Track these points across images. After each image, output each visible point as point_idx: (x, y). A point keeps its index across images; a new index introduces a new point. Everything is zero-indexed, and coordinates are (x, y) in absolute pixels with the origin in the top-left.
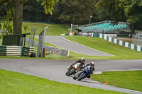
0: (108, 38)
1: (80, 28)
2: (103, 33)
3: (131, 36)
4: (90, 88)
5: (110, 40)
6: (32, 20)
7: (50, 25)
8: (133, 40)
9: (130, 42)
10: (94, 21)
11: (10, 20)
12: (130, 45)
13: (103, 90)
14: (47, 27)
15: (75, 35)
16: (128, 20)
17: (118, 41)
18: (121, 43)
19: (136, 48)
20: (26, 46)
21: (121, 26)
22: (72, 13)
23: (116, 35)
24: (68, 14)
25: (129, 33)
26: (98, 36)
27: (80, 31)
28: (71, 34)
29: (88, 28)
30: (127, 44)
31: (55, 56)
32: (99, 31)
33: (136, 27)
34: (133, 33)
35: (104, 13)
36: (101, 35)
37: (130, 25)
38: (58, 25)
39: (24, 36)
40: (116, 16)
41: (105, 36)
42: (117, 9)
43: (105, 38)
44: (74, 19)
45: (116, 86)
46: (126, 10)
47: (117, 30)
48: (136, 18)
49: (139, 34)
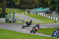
0: (41, 14)
1: (30, 10)
3: (51, 14)
6: (10, 7)
7: (17, 9)
9: (50, 16)
10: (36, 7)
11: (1, 7)
12: (50, 17)
14: (16, 10)
15: (28, 13)
17: (46, 16)
18: (47, 16)
20: (8, 18)
22: (27, 4)
23: (45, 13)
24: (25, 5)
25: (50, 12)
26: (37, 14)
27: (30, 12)
28: (26, 13)
29: (33, 10)
30: (49, 17)
31: (20, 22)
32: (37, 11)
33: (53, 10)
34: (52, 12)
35: (40, 4)
37: (51, 9)
38: (21, 10)
39: (7, 14)
41: (40, 13)
42: (45, 3)
44: (28, 7)
45: (45, 34)
46: (49, 3)
47: (45, 11)
48: (53, 6)
49: (54, 13)
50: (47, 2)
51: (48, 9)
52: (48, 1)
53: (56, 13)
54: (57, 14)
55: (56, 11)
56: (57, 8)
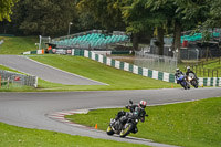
0: (97, 56)
1: (53, 42)
2: (90, 49)
3: (133, 53)
4: (70, 136)
5: (101, 60)
8: (136, 58)
9: (132, 63)
10: (76, 30)
12: (131, 68)
13: (91, 139)
14: (2, 41)
15: (47, 52)
16: (128, 29)
18: (117, 64)
19: (140, 71)
21: (118, 37)
22: (41, 18)
23: (109, 52)
24: (34, 20)
25: (130, 48)
26: (82, 54)
27: (54, 46)
28: (40, 52)
29: (66, 41)
30: (126, 66)
31: (15, 86)
32: (83, 46)
33: (140, 39)
34: (136, 48)
35: (91, 17)
36: (86, 53)
37: (132, 36)
38: (19, 38)
40: (109, 23)
41: (93, 53)
42: (110, 12)
43: (93, 57)
44: (44, 27)
46: (125, 13)
47: (112, 44)
48: (140, 26)
49: (145, 50)
50: (120, 11)
51: (124, 37)
52: (123, 5)
53: (151, 53)
54: (157, 57)
55: (152, 44)
56: (156, 33)
